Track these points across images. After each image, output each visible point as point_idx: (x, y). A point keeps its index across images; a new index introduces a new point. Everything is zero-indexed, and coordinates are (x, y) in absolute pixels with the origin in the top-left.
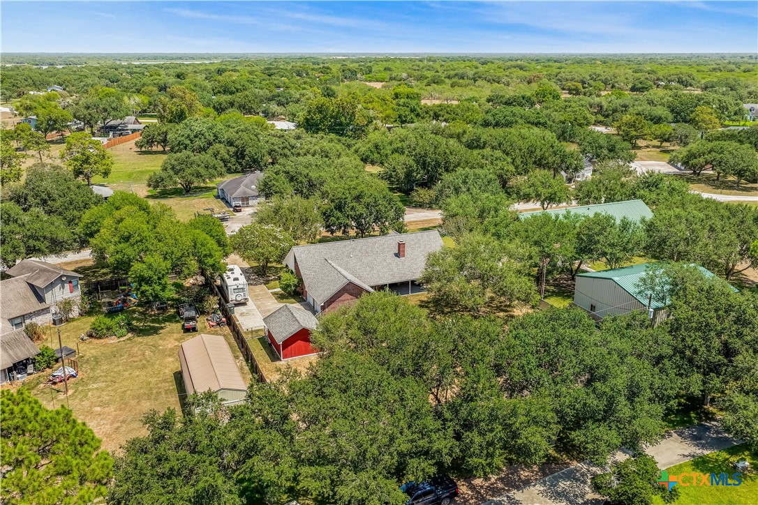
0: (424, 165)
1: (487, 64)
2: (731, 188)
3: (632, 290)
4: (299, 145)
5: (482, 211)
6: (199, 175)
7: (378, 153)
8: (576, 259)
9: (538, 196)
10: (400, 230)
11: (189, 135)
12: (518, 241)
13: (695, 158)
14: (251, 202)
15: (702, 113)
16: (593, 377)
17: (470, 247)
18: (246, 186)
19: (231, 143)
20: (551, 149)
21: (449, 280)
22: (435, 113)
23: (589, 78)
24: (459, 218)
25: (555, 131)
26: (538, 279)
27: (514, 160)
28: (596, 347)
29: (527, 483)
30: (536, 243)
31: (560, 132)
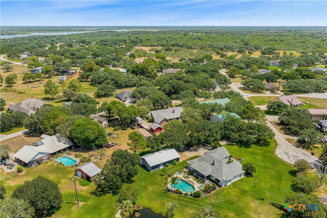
0: (174, 88)
1: (186, 35)
2: (256, 92)
3: (220, 118)
4: (133, 80)
5: (191, 102)
6: (110, 92)
7: (159, 83)
8: (211, 112)
9: (204, 97)
10: (171, 106)
11: (98, 77)
12: (199, 109)
13: (247, 83)
14: (127, 99)
15: (254, 67)
16: (210, 130)
17: (189, 111)
18: (125, 94)
19: (112, 80)
20: (207, 83)
21: (185, 117)
22: (172, 66)
23: (223, 47)
24: (186, 104)
25: (209, 75)
26: (203, 117)
27: (197, 86)
28: (211, 126)
29: (201, 147)
30: (202, 109)
31: (211, 75)
